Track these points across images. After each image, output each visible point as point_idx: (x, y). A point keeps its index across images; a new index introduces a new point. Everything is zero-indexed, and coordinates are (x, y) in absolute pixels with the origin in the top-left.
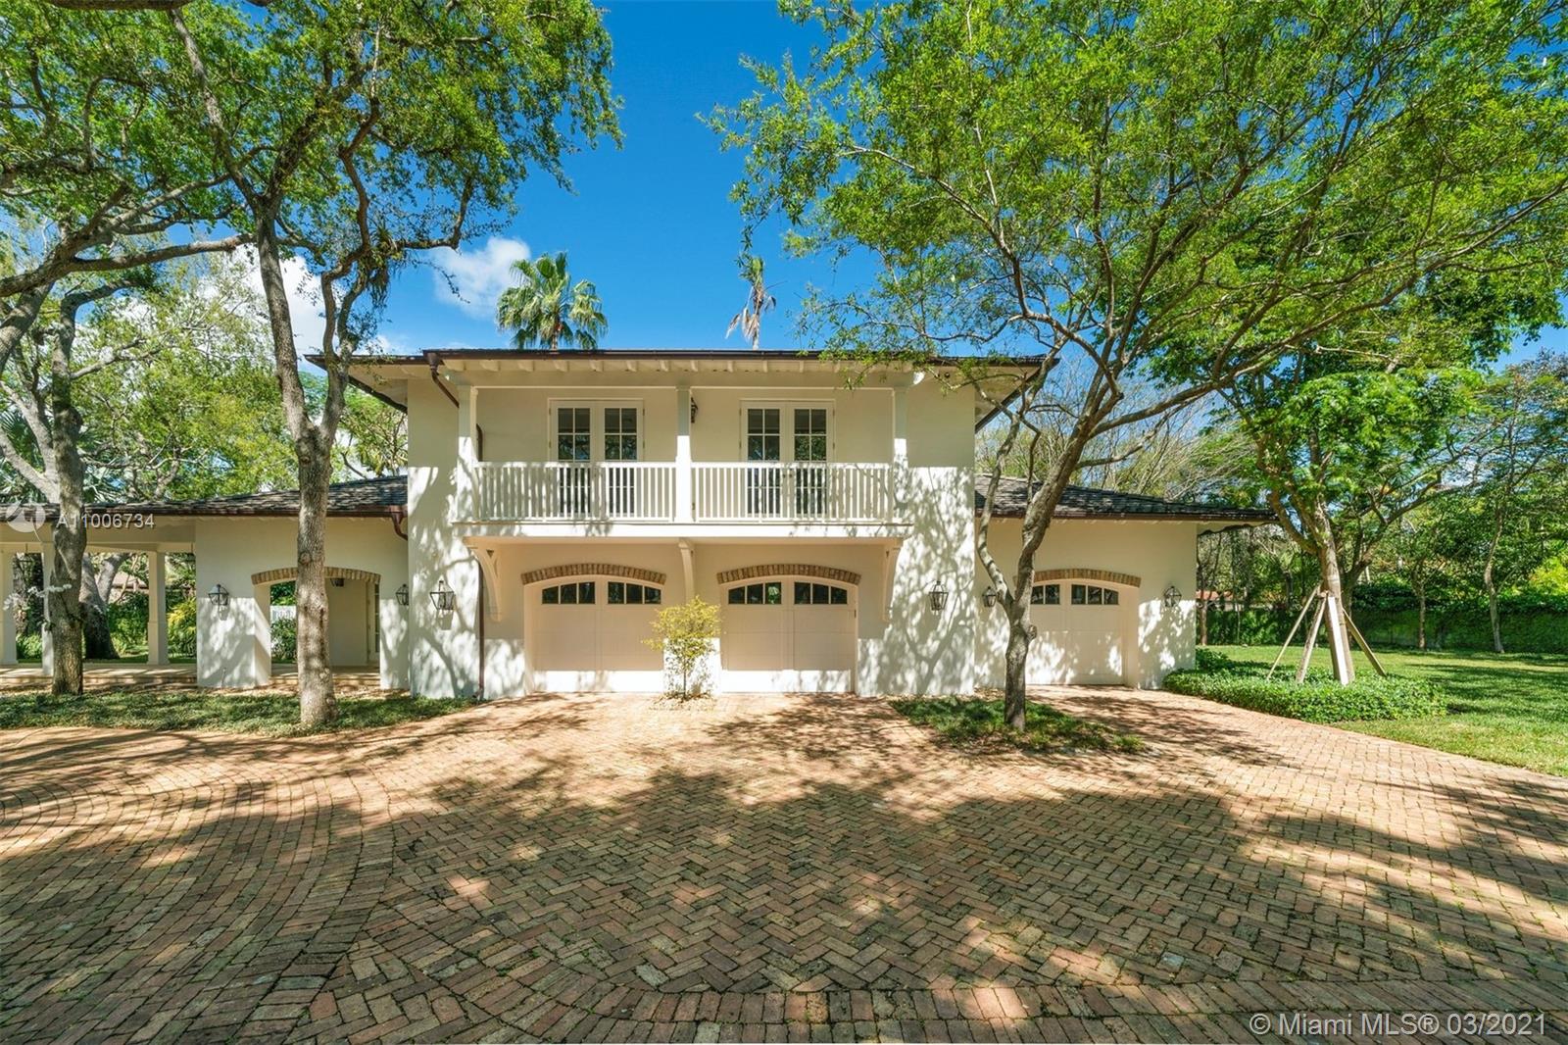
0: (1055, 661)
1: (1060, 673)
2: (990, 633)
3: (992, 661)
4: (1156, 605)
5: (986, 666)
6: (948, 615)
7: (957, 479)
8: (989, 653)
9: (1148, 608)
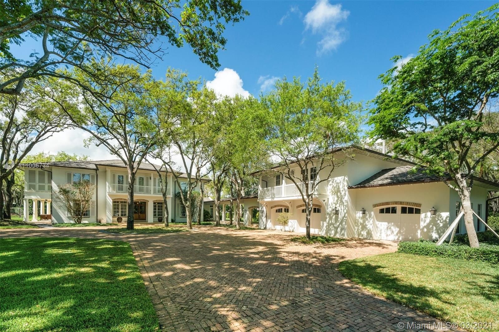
0: (395, 233)
1: (397, 237)
2: (366, 222)
3: (367, 231)
4: (429, 214)
5: (365, 232)
6: (340, 216)
7: (344, 179)
8: (366, 228)
9: (426, 215)
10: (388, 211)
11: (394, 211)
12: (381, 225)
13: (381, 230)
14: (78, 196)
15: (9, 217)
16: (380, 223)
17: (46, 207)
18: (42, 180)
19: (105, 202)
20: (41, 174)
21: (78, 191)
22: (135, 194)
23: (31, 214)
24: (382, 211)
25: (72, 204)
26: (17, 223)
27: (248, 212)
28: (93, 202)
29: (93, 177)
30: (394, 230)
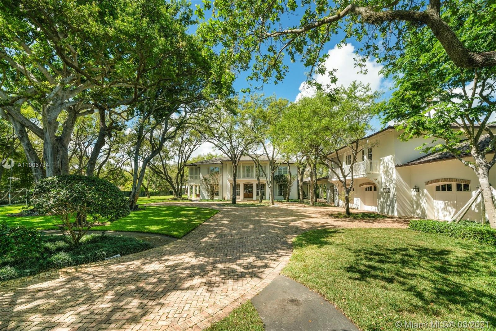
0: (452, 214)
2: (420, 200)
3: (421, 210)
7: (392, 159)
8: (420, 207)
10: (443, 188)
11: (449, 188)
12: (438, 203)
13: (438, 210)
14: (212, 182)
15: (181, 196)
16: (437, 201)
17: (195, 189)
18: (196, 173)
19: (227, 185)
20: (196, 169)
21: (211, 178)
22: (237, 179)
23: (192, 193)
24: (438, 189)
25: (209, 187)
26: (184, 199)
27: (329, 191)
28: (221, 185)
29: (221, 168)
30: (451, 210)
